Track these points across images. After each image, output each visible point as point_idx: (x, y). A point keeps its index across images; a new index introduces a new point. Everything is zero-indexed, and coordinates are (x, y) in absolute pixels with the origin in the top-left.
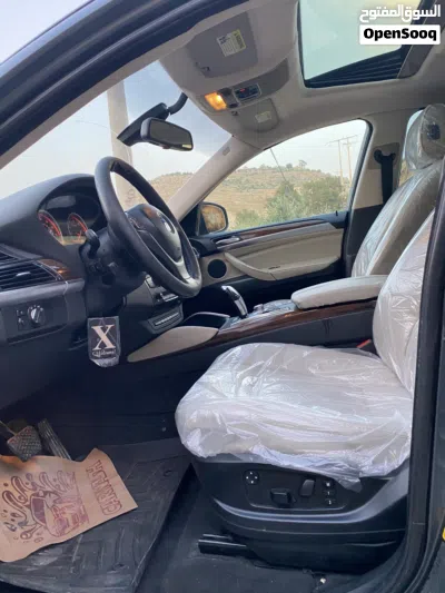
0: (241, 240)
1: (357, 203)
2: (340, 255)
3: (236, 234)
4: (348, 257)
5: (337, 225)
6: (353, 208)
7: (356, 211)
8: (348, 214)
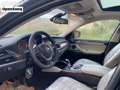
0: (81, 42)
1: (112, 40)
2: (104, 51)
3: (80, 40)
4: (106, 53)
5: (105, 44)
6: (110, 41)
7: (111, 42)
8: (109, 42)
